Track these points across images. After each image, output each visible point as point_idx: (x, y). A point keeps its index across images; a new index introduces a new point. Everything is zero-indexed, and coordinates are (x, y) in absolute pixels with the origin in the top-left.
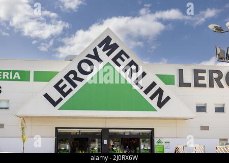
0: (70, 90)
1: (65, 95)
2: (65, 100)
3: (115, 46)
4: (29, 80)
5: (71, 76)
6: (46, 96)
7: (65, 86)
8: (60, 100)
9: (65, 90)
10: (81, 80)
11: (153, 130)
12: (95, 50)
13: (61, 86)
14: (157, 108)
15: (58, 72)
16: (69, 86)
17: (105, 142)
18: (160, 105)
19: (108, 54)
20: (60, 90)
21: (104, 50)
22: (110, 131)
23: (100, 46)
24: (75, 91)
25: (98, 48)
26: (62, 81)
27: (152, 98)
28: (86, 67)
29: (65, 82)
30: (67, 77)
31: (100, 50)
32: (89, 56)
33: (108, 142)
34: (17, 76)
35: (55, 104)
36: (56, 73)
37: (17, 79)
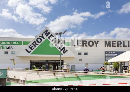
0: (34, 48)
1: (32, 49)
2: (32, 51)
3: (49, 33)
4: (21, 45)
5: (34, 43)
6: (26, 50)
7: (32, 46)
8: (31, 51)
9: (32, 48)
10: (38, 45)
11: (63, 61)
12: (42, 35)
13: (31, 47)
14: (63, 54)
15: (30, 42)
16: (34, 47)
17: (47, 65)
18: (64, 52)
19: (47, 36)
20: (31, 48)
21: (45, 35)
22: (49, 61)
23: (44, 33)
24: (36, 48)
25: (43, 34)
26: (31, 45)
27: (61, 50)
28: (39, 40)
29: (32, 45)
30: (33, 44)
31: (44, 35)
32: (40, 36)
33: (48, 65)
34: (18, 43)
35: (29, 52)
36: (29, 42)
37: (17, 44)
